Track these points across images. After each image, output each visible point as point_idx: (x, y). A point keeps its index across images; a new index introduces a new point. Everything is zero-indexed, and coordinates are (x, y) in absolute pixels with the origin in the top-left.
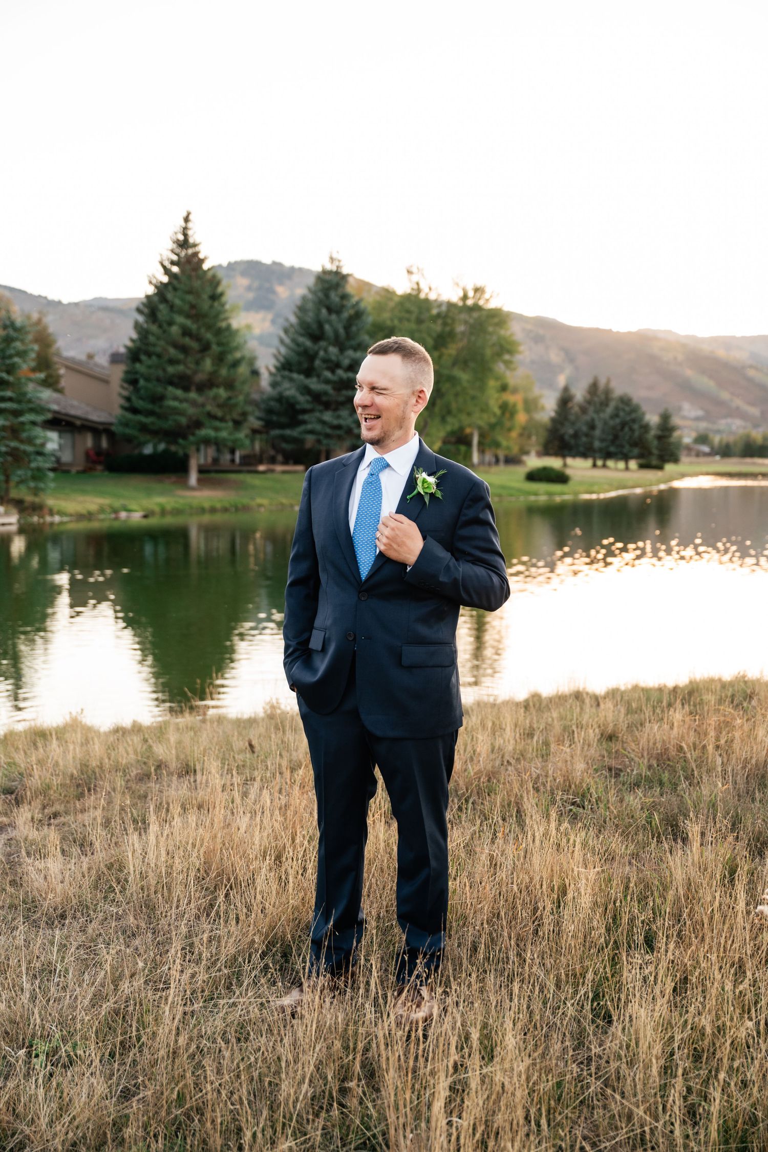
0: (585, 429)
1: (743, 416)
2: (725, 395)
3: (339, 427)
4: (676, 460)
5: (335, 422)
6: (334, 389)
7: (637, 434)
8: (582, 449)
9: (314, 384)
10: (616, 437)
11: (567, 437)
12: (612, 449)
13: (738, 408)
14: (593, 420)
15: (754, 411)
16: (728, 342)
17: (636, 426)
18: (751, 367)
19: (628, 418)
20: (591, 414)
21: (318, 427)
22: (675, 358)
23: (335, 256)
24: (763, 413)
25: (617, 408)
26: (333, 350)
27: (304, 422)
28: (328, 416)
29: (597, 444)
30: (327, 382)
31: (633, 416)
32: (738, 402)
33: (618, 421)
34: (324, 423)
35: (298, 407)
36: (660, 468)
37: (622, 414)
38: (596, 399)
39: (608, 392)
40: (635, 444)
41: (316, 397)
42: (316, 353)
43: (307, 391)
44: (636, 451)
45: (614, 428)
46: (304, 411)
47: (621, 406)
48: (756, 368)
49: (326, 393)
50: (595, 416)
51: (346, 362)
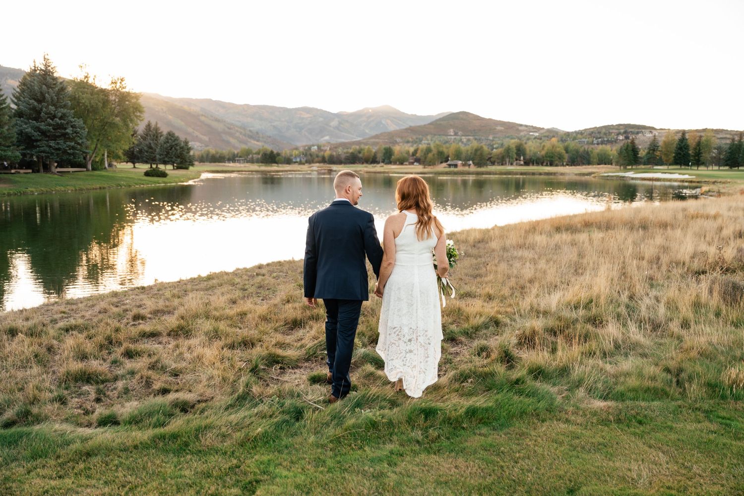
0: (145, 148)
1: (200, 141)
2: (190, 130)
3: (59, 149)
4: (193, 165)
5: (57, 147)
6: (54, 129)
7: (179, 151)
8: (145, 159)
9: (43, 126)
10: (168, 153)
11: (135, 153)
12: (166, 159)
13: (197, 136)
14: (150, 144)
15: (206, 138)
16: (189, 102)
17: (178, 148)
18: (202, 115)
19: (174, 143)
20: (149, 141)
21: (47, 149)
22: (162, 109)
23: (46, 57)
24: (209, 139)
25: (167, 138)
26: (52, 108)
27: (39, 146)
28: (52, 143)
29: (158, 156)
30: (49, 125)
31: (176, 142)
32: (197, 133)
33: (169, 145)
34: (50, 147)
35: (33, 138)
36: (187, 168)
37: (170, 141)
38: (150, 133)
39: (157, 129)
40: (179, 157)
41: (43, 133)
42: (41, 109)
43: (38, 129)
44: (179, 160)
45: (166, 148)
46: (37, 141)
47: (170, 137)
48: (205, 116)
49: (49, 131)
50: (151, 142)
51: (60, 114)
